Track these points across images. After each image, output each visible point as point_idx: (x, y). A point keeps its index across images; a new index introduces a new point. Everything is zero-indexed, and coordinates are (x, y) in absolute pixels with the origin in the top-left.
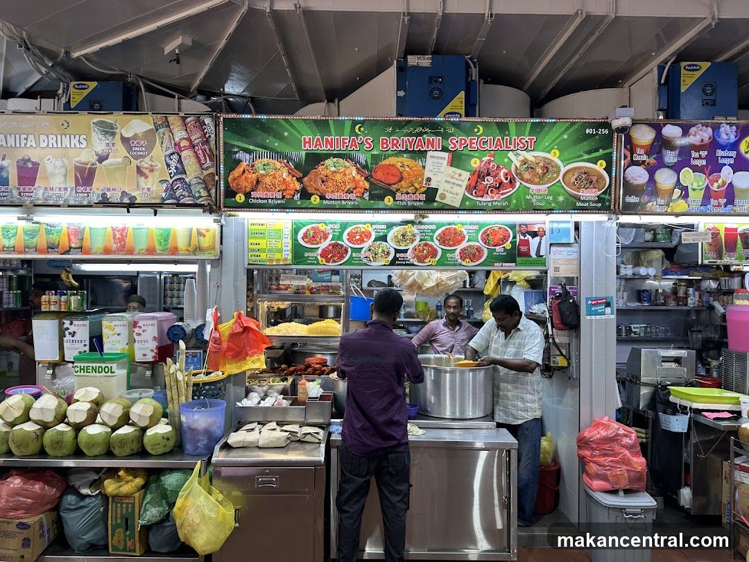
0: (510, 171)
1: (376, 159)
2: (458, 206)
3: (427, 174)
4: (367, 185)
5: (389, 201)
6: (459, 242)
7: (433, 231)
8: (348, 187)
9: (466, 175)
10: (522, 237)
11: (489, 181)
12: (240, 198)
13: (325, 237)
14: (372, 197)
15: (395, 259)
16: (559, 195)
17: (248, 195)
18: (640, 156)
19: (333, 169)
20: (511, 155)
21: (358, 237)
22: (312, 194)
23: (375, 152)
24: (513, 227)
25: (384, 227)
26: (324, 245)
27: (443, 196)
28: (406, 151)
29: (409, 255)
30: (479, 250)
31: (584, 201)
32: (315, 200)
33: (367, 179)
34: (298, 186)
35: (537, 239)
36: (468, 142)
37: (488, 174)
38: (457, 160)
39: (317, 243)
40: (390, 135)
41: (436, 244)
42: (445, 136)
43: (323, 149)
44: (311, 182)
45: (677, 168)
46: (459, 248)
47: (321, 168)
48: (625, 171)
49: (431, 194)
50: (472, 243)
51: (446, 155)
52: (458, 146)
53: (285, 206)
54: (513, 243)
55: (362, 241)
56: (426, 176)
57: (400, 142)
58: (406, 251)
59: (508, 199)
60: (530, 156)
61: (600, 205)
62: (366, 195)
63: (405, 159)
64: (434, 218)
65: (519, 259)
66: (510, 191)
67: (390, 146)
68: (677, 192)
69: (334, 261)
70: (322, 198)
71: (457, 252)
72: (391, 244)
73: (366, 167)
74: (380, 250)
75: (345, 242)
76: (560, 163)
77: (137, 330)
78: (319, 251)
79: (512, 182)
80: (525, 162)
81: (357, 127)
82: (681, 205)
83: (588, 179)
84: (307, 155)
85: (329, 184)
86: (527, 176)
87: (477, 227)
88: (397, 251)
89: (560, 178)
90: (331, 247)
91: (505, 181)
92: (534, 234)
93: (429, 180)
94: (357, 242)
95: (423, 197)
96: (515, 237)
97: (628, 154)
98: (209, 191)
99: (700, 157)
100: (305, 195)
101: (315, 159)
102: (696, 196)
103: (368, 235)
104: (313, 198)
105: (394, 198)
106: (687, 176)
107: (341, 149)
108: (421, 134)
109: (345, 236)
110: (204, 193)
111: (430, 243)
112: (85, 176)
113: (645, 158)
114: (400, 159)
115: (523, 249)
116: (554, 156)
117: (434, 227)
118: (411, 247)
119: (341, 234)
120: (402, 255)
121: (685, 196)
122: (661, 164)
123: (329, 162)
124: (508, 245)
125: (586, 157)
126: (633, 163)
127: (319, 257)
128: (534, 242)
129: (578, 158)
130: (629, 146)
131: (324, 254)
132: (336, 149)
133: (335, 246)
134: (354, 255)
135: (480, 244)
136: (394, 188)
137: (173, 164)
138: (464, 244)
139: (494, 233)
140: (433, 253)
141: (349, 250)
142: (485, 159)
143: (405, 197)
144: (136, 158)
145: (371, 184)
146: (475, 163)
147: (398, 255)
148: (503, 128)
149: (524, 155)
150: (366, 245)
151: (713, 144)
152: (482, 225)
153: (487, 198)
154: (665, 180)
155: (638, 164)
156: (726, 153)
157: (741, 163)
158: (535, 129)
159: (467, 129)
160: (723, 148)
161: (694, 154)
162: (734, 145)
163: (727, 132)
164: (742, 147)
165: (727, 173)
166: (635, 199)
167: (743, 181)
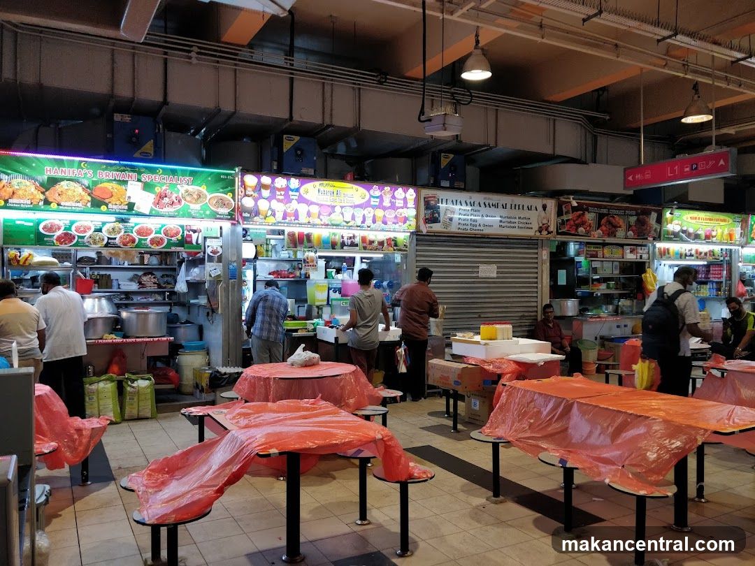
0: (178, 196)
1: (95, 183)
2: (148, 213)
3: (128, 194)
4: (89, 198)
5: (103, 208)
6: (149, 234)
7: (133, 227)
8: (77, 199)
9: (152, 196)
10: (188, 233)
11: (166, 200)
13: (59, 229)
14: (93, 205)
15: (108, 243)
16: (206, 210)
17: (6, 201)
18: (249, 192)
19: (66, 188)
20: (178, 186)
21: (82, 229)
22: (52, 202)
23: (94, 179)
24: (182, 227)
25: (101, 223)
26: (58, 233)
27: (138, 207)
28: (115, 180)
29: (117, 241)
30: (162, 239)
31: (220, 215)
32: (54, 206)
33: (89, 194)
34: (42, 197)
35: (197, 234)
36: (153, 177)
37: (166, 197)
38: (147, 187)
39: (53, 232)
40: (104, 170)
41: (134, 235)
42: (140, 173)
43: (60, 175)
44: (51, 195)
45: (269, 199)
46: (149, 238)
47: (57, 186)
48: (242, 199)
49: (131, 206)
50: (158, 235)
51: (140, 184)
52: (147, 179)
53: (33, 209)
54: (182, 236)
55: (85, 232)
56: (128, 195)
57: (111, 174)
58: (115, 239)
59: (178, 211)
60: (190, 188)
61: (229, 217)
62: (89, 205)
63: (114, 184)
64: (133, 220)
65: (186, 245)
66: (178, 207)
67: (104, 176)
68: (270, 213)
69: (66, 244)
70: (59, 205)
71: (148, 240)
72: (105, 234)
73: (88, 188)
74: (98, 238)
75: (73, 232)
76: (207, 193)
78: (55, 237)
79: (180, 202)
80: (187, 191)
81: (82, 164)
82: (272, 220)
83: (223, 203)
84: (48, 178)
85: (64, 196)
86: (188, 198)
87: (160, 226)
88: (109, 238)
89: (207, 201)
90: (63, 235)
91: (175, 201)
92: (195, 231)
93: (129, 197)
94: (81, 232)
95: (126, 207)
96: (183, 233)
97: (243, 190)
99: (281, 195)
100: (47, 202)
101: (53, 181)
102: (279, 216)
103: (89, 228)
104: (52, 205)
105: (107, 207)
106: (275, 204)
107: (71, 175)
108: (124, 171)
109: (73, 228)
111: (130, 234)
113: (252, 193)
114: (111, 184)
115: (188, 239)
116: (203, 189)
117: (133, 225)
118: (118, 236)
119: (70, 226)
120: (112, 241)
121: (274, 215)
122: (261, 197)
123: (64, 183)
124: (179, 237)
125: (221, 190)
126: (246, 195)
127: (55, 241)
128: (194, 236)
129: (217, 191)
130: (243, 186)
131: (59, 239)
132: (67, 175)
133: (66, 234)
134: (80, 240)
135: (162, 235)
136: (107, 201)
138: (153, 236)
139: (171, 230)
140: (133, 241)
141: (76, 237)
142: (164, 188)
143: (115, 207)
145: (92, 197)
146: (158, 190)
147: (110, 241)
148: (174, 172)
149: (186, 187)
150: (88, 234)
151: (287, 189)
152: (163, 226)
153: (165, 210)
154: (263, 205)
155: (249, 196)
156: (294, 193)
157: (301, 200)
158: (192, 174)
159: (153, 171)
160: (292, 190)
161: (278, 193)
162: (297, 190)
163: (294, 182)
164: (302, 190)
165: (294, 204)
166: (246, 215)
167: (303, 208)
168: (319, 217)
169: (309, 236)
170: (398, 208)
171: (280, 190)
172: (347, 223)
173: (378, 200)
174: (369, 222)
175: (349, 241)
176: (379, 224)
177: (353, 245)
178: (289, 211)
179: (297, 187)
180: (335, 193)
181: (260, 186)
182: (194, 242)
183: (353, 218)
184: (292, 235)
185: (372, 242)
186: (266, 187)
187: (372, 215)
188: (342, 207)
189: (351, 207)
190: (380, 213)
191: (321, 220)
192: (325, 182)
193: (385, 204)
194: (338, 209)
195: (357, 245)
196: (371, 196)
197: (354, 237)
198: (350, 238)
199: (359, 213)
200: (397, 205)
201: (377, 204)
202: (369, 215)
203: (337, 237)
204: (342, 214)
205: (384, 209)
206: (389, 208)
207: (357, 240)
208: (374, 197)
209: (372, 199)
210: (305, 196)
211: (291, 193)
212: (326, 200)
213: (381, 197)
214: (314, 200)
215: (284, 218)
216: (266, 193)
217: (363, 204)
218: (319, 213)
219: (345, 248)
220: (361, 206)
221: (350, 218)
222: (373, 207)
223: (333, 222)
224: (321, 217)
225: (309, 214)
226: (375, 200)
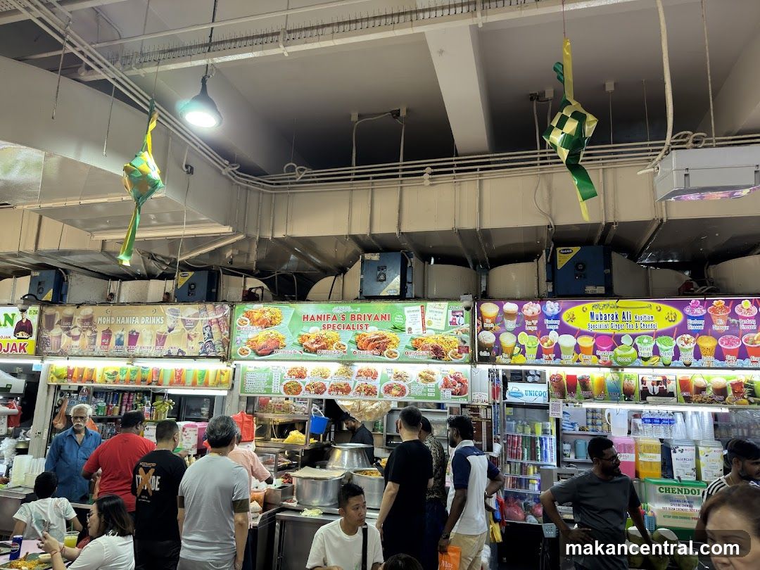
18: (489, 324)
45: (516, 332)
48: (478, 334)
68: (517, 349)
77: (184, 433)
82: (521, 359)
97: (481, 323)
98: (224, 348)
99: (533, 325)
102: (530, 353)
106: (524, 338)
110: (221, 350)
112: (161, 339)
113: (492, 325)
121: (523, 353)
122: (504, 330)
126: (483, 329)
130: (480, 318)
137: (207, 332)
144: (188, 329)
151: (543, 315)
154: (507, 340)
155: (487, 330)
156: (552, 322)
157: (564, 330)
160: (549, 318)
161: (528, 323)
162: (557, 317)
163: (552, 307)
164: (565, 317)
165: (553, 337)
166: (485, 354)
167: (567, 341)
168: (594, 353)
169: (584, 383)
170: (745, 332)
171: (530, 319)
172: (645, 359)
173: (702, 322)
174: (687, 356)
175: (657, 389)
176: (708, 359)
177: (664, 393)
178: (545, 346)
179: (556, 312)
180: (620, 317)
181: (503, 316)
183: (656, 351)
184: (557, 381)
185: (700, 390)
186: (510, 316)
187: (693, 346)
188: (634, 337)
189: (651, 335)
190: (708, 343)
191: (599, 357)
192: (602, 303)
193: (715, 328)
194: (626, 341)
195: (671, 394)
196: (687, 317)
197: (665, 381)
198: (658, 383)
199: (667, 346)
200: (742, 327)
201: (702, 328)
202: (687, 347)
203: (634, 382)
204: (635, 347)
205: (717, 335)
206: (727, 333)
207: (671, 387)
208: (693, 318)
209: (690, 321)
210: (570, 324)
211: (547, 321)
212: (606, 328)
213: (708, 319)
214: (586, 329)
215: (539, 356)
216: (510, 324)
217: (673, 329)
218: (595, 348)
219: (649, 398)
220: (668, 333)
221: (651, 352)
222: (693, 333)
223: (619, 359)
224: (598, 352)
225: (578, 349)
226: (696, 322)
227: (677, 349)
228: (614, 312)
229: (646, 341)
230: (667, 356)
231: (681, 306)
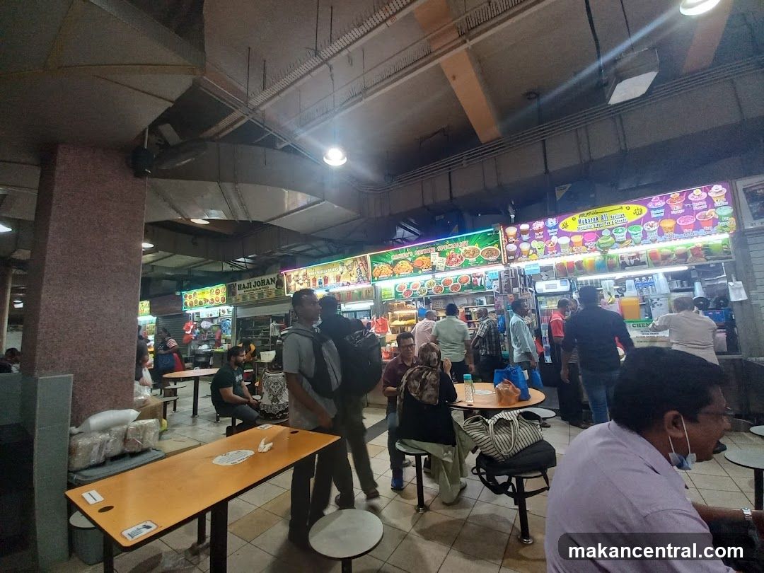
0: (461, 255)
1: (414, 259)
2: (444, 270)
4: (412, 268)
5: (420, 272)
6: (449, 283)
7: (441, 281)
8: (407, 270)
9: (445, 259)
10: (474, 279)
11: (454, 259)
12: (376, 279)
13: (405, 288)
14: (414, 272)
15: (428, 293)
16: (481, 261)
17: (378, 277)
18: (512, 239)
19: (401, 264)
20: (459, 249)
21: (415, 286)
22: (396, 274)
23: (414, 256)
24: (470, 275)
25: (422, 281)
26: (404, 291)
27: (438, 268)
28: (424, 254)
29: (433, 291)
30: (458, 285)
31: (491, 262)
32: (397, 276)
33: (412, 266)
34: (392, 272)
35: (480, 279)
36: (444, 247)
37: (453, 257)
38: (442, 254)
39: (402, 290)
40: (417, 250)
41: (442, 285)
42: (436, 246)
43: (398, 258)
44: (396, 270)
45: (529, 241)
46: (450, 286)
47: (398, 265)
48: (506, 247)
49: (434, 267)
50: (455, 283)
51: (437, 253)
52: (441, 249)
53: (389, 278)
54: (471, 281)
55: (416, 288)
56: (431, 261)
57: (421, 251)
59: (462, 265)
60: (467, 248)
61: (498, 262)
62: (412, 271)
63: (424, 257)
64: (439, 276)
65: (472, 288)
66: (462, 262)
67: (418, 253)
68: (531, 251)
69: (408, 296)
70: (399, 274)
71: (450, 288)
72: (426, 287)
73: (411, 262)
74: (423, 290)
75: (411, 289)
76: (479, 248)
78: (403, 293)
79: (462, 259)
80: (465, 250)
81: (407, 249)
82: (534, 256)
83: (491, 253)
84: (393, 261)
85: (401, 269)
86: (467, 256)
87: (456, 277)
88: (428, 290)
89: (480, 254)
90: (406, 291)
91: (459, 259)
92: (479, 277)
93: (432, 263)
94: (414, 288)
95: (431, 269)
96: (471, 279)
97: (506, 240)
99: (540, 235)
100: (394, 274)
101: (396, 262)
102: (540, 251)
103: (418, 285)
105: (422, 271)
106: (535, 244)
107: (403, 257)
108: (428, 247)
109: (411, 286)
110: (367, 279)
111: (439, 285)
113: (514, 240)
114: (422, 257)
115: (475, 283)
116: (476, 246)
117: (440, 279)
118: (433, 288)
119: (409, 286)
120: (430, 291)
121: (535, 252)
122: (522, 241)
123: (400, 262)
124: (469, 282)
125: (489, 244)
126: (509, 243)
127: (403, 295)
128: (479, 280)
129: (486, 245)
130: (506, 237)
131: (405, 294)
132: (401, 258)
133: (408, 290)
134: (414, 293)
135: (458, 283)
136: (421, 267)
137: (359, 271)
138: (452, 284)
139: (463, 278)
140: (442, 289)
141: (412, 291)
142: (451, 252)
143: (425, 270)
144: (350, 271)
145: (414, 267)
146: (447, 254)
148: (456, 240)
149: (465, 248)
150: (418, 289)
151: (545, 228)
152: (458, 276)
153: (453, 266)
154: (524, 247)
155: (511, 243)
156: (553, 231)
157: (561, 234)
158: (467, 238)
159: (443, 243)
160: (551, 229)
161: (537, 234)
162: (556, 227)
163: (552, 222)
164: (561, 226)
165: (554, 239)
166: (512, 257)
167: (564, 241)
168: (583, 245)
169: (579, 265)
170: (698, 212)
171: (538, 231)
172: (621, 243)
173: (663, 210)
174: (653, 235)
175: (632, 261)
176: (669, 234)
177: (638, 263)
178: (549, 246)
179: (555, 224)
180: (600, 219)
181: (520, 234)
182: (479, 285)
183: (629, 236)
184: (560, 267)
185: (666, 257)
186: (525, 232)
187: (656, 228)
188: (611, 230)
189: (624, 226)
190: (668, 224)
191: (587, 247)
192: (585, 212)
193: (673, 212)
194: (606, 233)
195: (644, 263)
196: (650, 210)
197: (638, 255)
198: (633, 257)
199: (637, 232)
200: (696, 208)
201: (663, 214)
202: (652, 229)
203: (615, 259)
204: (613, 235)
205: (675, 217)
206: (683, 214)
207: (643, 258)
208: (655, 209)
209: (653, 212)
210: (565, 230)
211: (549, 231)
212: (590, 227)
213: (667, 207)
214: (576, 231)
215: (546, 253)
216: (525, 237)
217: (640, 219)
218: (584, 241)
219: (627, 268)
220: (638, 222)
221: (624, 237)
222: (656, 220)
223: (601, 246)
224: (586, 244)
225: (571, 244)
226: (658, 211)
227: (644, 232)
228: (595, 216)
229: (620, 231)
230: (638, 238)
231: (645, 204)
